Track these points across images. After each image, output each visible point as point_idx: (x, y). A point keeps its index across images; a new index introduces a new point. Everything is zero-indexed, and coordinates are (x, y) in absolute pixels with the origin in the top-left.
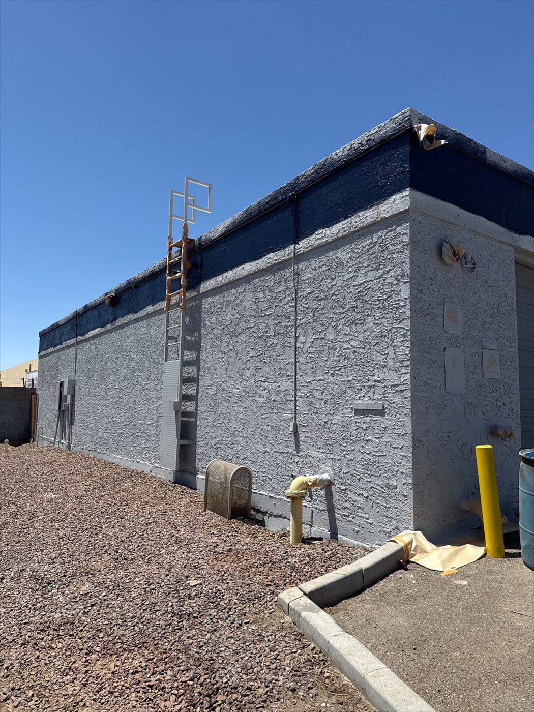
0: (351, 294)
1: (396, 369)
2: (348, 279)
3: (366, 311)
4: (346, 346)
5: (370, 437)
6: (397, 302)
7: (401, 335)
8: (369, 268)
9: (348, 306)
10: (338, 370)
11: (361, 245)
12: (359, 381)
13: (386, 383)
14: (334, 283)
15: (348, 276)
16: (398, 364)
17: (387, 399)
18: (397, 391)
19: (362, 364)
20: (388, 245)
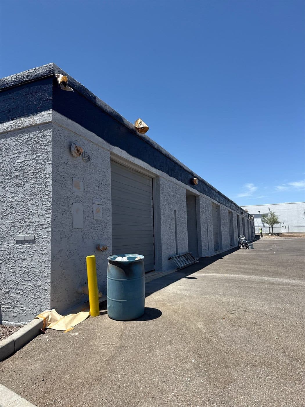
0: (15, 167)
1: (43, 215)
2: (14, 158)
3: (25, 179)
4: (11, 200)
5: (26, 257)
6: (44, 175)
7: (47, 194)
8: (28, 153)
9: (13, 175)
10: (6, 216)
11: (22, 138)
12: (19, 223)
13: (37, 224)
14: (4, 159)
15: (13, 156)
16: (44, 212)
17: (37, 233)
18: (43, 228)
19: (22, 211)
20: (39, 140)
